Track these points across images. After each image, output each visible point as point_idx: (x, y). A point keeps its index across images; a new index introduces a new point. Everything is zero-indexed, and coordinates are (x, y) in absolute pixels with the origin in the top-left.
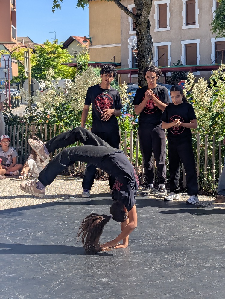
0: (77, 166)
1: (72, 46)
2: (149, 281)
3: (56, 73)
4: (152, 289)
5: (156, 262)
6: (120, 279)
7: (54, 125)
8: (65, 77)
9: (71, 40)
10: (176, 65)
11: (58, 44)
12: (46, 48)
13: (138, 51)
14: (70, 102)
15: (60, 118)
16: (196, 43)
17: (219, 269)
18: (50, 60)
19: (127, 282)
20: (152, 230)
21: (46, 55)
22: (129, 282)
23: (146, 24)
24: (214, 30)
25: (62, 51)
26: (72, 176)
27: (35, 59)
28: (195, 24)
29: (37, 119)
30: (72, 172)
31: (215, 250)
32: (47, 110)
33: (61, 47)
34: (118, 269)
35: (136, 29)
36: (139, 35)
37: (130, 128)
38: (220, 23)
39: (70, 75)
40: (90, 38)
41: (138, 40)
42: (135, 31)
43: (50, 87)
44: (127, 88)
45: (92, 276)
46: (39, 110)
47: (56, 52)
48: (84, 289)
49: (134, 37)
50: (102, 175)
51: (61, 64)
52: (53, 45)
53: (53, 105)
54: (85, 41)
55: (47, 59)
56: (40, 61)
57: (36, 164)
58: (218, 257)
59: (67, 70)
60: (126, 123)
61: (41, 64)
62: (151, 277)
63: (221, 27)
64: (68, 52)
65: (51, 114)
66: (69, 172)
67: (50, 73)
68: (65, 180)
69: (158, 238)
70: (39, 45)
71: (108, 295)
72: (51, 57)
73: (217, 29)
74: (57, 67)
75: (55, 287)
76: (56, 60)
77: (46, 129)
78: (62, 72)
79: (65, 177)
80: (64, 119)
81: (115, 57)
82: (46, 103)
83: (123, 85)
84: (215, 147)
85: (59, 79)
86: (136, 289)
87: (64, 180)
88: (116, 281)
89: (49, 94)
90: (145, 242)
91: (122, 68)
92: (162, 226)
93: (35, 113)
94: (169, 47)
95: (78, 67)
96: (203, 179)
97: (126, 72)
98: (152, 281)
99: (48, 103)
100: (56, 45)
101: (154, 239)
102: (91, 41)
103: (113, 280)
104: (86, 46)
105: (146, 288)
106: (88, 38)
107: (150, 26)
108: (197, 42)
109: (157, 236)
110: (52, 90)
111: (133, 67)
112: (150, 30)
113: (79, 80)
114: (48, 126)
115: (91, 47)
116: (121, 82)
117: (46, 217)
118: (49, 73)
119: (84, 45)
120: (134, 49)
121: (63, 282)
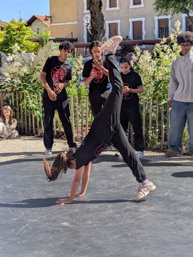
0: (41, 128)
1: (35, 24)
2: (103, 224)
3: (21, 48)
4: (105, 230)
5: (108, 208)
6: (78, 223)
7: (20, 93)
8: (29, 51)
9: (34, 19)
10: (125, 40)
11: (23, 22)
12: (12, 26)
13: (92, 27)
14: (33, 73)
15: (25, 86)
16: (142, 21)
17: (162, 213)
18: (16, 36)
19: (84, 225)
20: (105, 180)
21: (12, 32)
22: (85, 225)
23: (98, 4)
24: (157, 9)
25: (26, 29)
26: (37, 136)
27: (3, 35)
28: (141, 4)
29: (5, 87)
30: (37, 133)
31: (159, 197)
32: (14, 80)
33: (25, 25)
34: (76, 215)
35: (90, 8)
36: (92, 14)
37: (86, 95)
38: (162, 3)
39: (34, 49)
40: (51, 17)
41: (92, 18)
42: (89, 11)
43: (16, 60)
44: (83, 60)
45: (54, 221)
46: (6, 80)
47: (21, 29)
48: (47, 231)
49: (88, 16)
50: (62, 135)
51: (26, 40)
52: (18, 23)
53: (19, 76)
54: (46, 19)
55: (13, 36)
56: (8, 37)
57: (5, 126)
58: (161, 202)
59: (31, 45)
60: (82, 90)
61: (8, 40)
62: (105, 220)
63: (163, 7)
64: (31, 29)
65: (18, 83)
66: (34, 133)
67: (16, 48)
68: (31, 140)
69: (110, 188)
70: (6, 23)
71: (68, 236)
72: (17, 34)
73: (159, 8)
74: (22, 42)
75: (23, 230)
76: (21, 36)
77: (13, 97)
78: (27, 47)
79: (31, 137)
80: (28, 87)
81: (72, 33)
82: (12, 73)
83: (79, 57)
84: (158, 110)
85: (24, 52)
86: (92, 231)
87: (29, 140)
88: (75, 224)
89: (15, 66)
90: (99, 191)
91: (79, 43)
92: (113, 177)
93: (3, 82)
94: (119, 24)
95: (41, 42)
96: (148, 137)
97: (82, 46)
98: (106, 224)
99: (14, 73)
100: (21, 23)
101: (107, 189)
102: (51, 19)
103: (72, 224)
104: (47, 24)
105: (100, 230)
106: (48, 17)
107: (102, 6)
108: (143, 19)
109: (109, 186)
110: (17, 62)
111: (88, 42)
112: (102, 9)
113: (41, 53)
114: (15, 94)
115: (51, 25)
116: (77, 55)
117: (15, 171)
118: (14, 47)
120: (89, 26)
121: (30, 227)
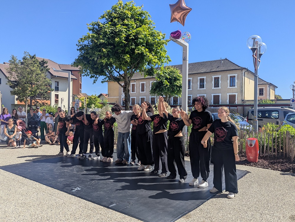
3: (95, 106)
9: (101, 95)
13: (125, 100)
16: (145, 98)
23: (128, 90)
27: (88, 101)
28: (144, 91)
35: (124, 92)
41: (125, 96)
47: (96, 99)
51: (97, 103)
55: (92, 101)
59: (99, 105)
61: (90, 103)
63: (153, 93)
64: (100, 99)
70: (90, 96)
81: (116, 101)
94: (135, 99)
100: (96, 96)
106: (107, 94)
115: (108, 98)
119: (106, 97)
